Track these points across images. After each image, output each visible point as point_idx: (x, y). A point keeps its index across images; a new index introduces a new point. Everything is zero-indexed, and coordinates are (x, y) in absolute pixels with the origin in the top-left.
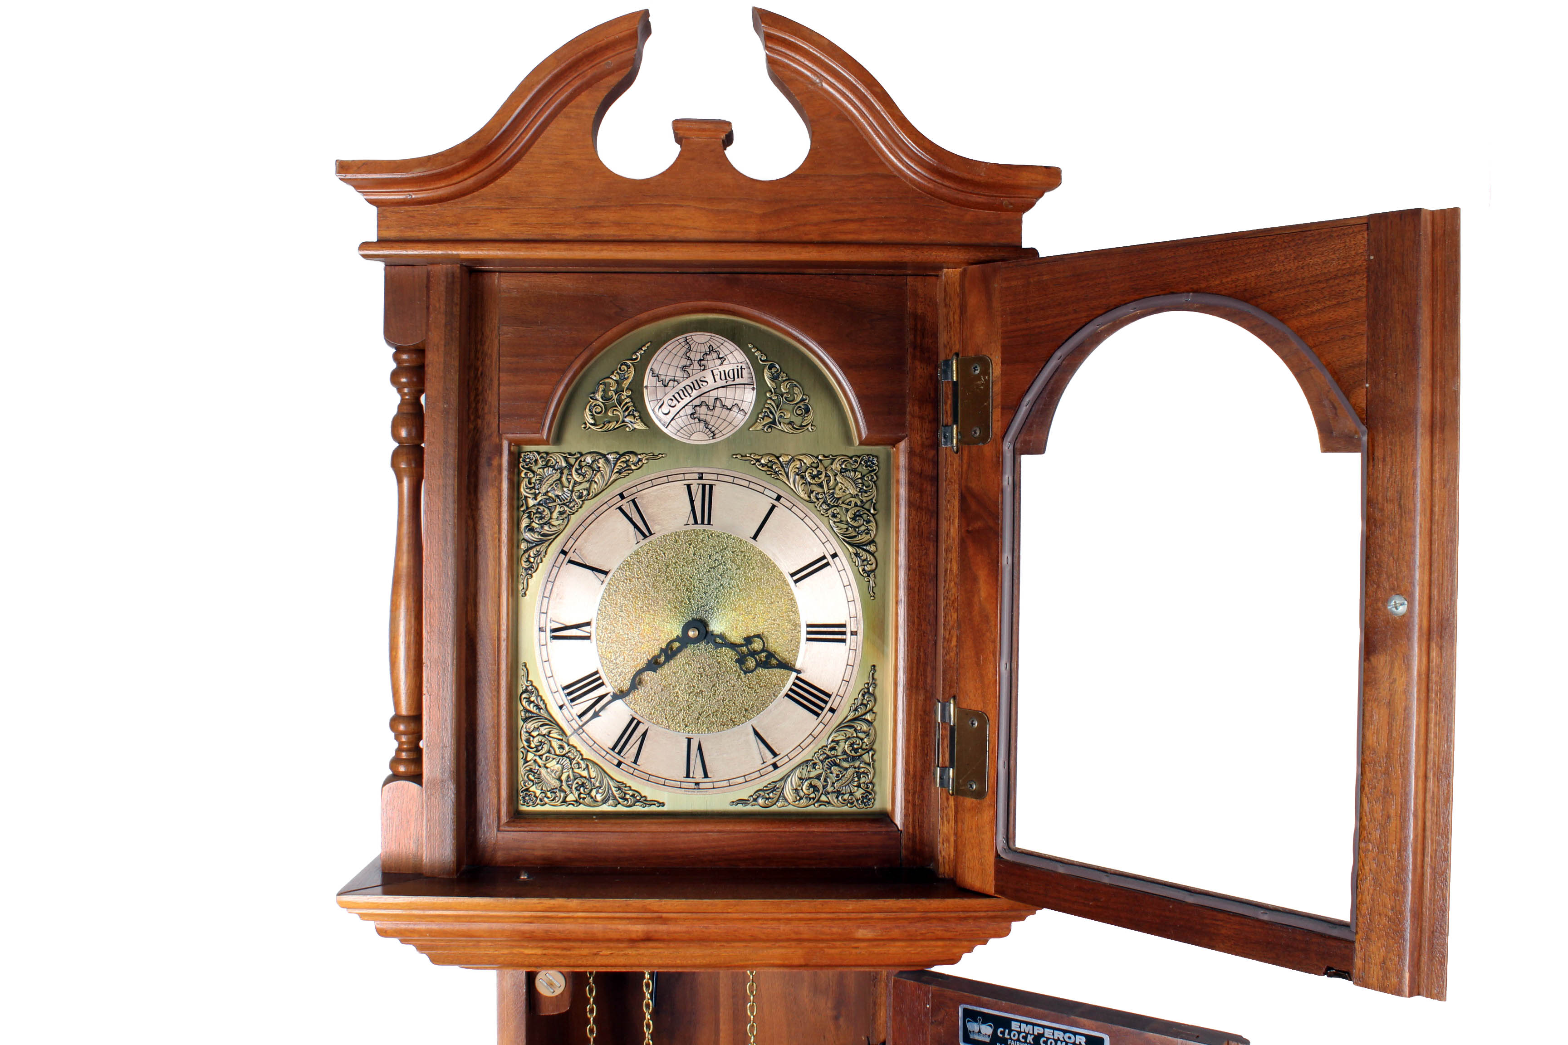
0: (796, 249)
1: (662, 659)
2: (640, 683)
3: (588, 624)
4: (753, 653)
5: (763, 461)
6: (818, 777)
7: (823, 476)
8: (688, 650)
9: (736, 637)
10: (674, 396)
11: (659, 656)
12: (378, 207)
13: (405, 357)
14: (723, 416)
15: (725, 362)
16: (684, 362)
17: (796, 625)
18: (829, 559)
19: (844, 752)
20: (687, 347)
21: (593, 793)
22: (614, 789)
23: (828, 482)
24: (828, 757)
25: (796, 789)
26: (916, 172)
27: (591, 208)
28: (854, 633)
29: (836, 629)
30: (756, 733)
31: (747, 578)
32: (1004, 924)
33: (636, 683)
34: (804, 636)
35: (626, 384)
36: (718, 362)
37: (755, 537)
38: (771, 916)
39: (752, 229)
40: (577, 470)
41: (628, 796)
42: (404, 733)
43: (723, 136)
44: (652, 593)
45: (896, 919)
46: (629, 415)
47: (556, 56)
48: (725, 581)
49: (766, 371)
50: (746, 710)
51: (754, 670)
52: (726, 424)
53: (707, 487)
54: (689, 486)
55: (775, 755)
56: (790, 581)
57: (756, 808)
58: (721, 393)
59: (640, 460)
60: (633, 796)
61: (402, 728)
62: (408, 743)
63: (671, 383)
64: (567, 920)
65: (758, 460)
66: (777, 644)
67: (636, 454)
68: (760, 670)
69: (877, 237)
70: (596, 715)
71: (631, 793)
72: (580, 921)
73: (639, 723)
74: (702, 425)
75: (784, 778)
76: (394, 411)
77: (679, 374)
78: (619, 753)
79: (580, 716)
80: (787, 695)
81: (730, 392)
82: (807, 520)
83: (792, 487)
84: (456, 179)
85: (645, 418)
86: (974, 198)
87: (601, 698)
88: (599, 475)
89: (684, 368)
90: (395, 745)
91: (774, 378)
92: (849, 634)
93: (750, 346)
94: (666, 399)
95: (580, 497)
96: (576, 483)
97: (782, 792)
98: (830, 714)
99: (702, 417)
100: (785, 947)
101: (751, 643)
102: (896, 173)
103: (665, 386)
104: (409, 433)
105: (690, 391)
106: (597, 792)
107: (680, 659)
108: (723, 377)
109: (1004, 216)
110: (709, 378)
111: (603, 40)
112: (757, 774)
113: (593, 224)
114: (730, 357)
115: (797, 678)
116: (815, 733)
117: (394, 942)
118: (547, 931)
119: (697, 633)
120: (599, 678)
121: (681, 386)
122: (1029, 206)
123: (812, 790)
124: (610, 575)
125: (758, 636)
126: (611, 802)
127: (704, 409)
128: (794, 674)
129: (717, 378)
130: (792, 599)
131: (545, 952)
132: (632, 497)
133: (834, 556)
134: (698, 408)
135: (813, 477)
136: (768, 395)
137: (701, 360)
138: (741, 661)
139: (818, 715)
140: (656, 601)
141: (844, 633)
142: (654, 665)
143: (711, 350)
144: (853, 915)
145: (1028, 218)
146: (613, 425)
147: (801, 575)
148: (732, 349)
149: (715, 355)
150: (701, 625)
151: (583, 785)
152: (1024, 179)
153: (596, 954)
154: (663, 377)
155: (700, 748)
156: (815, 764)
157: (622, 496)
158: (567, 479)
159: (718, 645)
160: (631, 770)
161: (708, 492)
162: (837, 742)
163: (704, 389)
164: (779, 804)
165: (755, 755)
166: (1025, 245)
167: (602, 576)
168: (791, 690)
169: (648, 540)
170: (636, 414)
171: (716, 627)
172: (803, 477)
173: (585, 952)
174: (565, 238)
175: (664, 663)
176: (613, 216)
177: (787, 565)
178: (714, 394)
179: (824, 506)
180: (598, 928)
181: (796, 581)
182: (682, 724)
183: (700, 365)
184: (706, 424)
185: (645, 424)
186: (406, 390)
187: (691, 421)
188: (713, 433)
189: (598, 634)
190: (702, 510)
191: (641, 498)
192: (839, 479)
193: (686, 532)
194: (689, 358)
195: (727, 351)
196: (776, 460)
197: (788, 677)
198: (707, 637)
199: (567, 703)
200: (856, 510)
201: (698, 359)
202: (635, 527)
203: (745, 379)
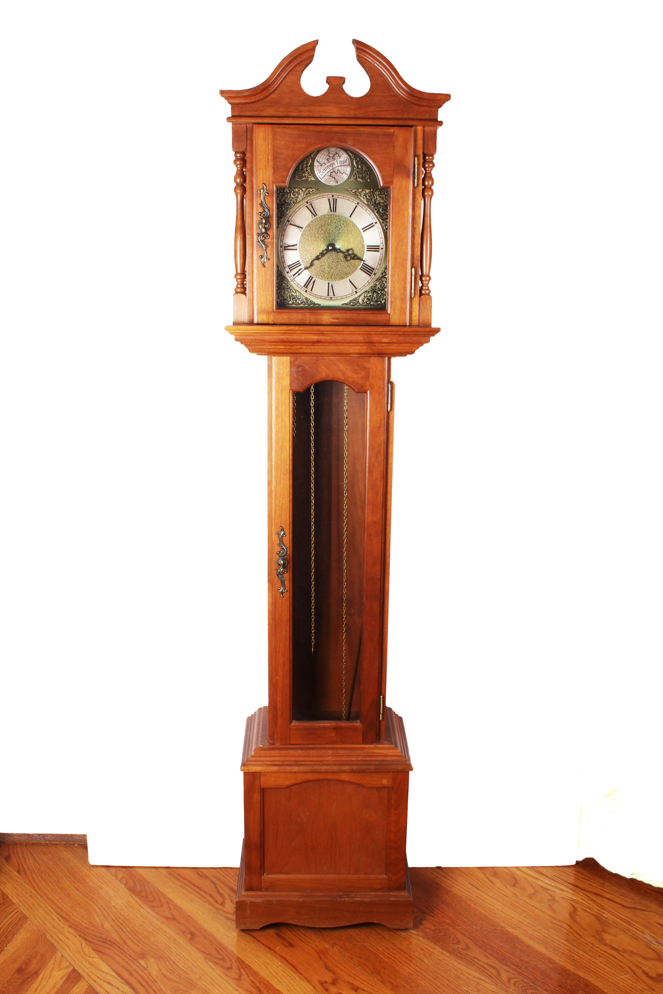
0: (366, 121)
1: (320, 257)
2: (313, 264)
3: (296, 245)
4: (349, 255)
5: (353, 191)
6: (370, 296)
7: (372, 196)
8: (328, 254)
9: (344, 250)
10: (324, 169)
11: (319, 255)
12: (231, 105)
13: (238, 155)
14: (340, 176)
15: (341, 158)
16: (327, 157)
17: (363, 246)
18: (374, 224)
19: (378, 288)
20: (328, 152)
21: (298, 301)
22: (304, 299)
23: (374, 198)
24: (373, 289)
25: (363, 300)
26: (404, 95)
27: (301, 106)
28: (382, 249)
29: (376, 247)
30: (350, 281)
31: (347, 230)
32: (428, 338)
33: (312, 265)
34: (366, 249)
35: (309, 165)
36: (339, 157)
37: (350, 216)
38: (356, 333)
39: (352, 113)
40: (292, 194)
41: (309, 302)
42: (239, 279)
43: (343, 82)
44: (317, 235)
45: (395, 334)
46: (309, 175)
47: (290, 55)
48: (341, 231)
49: (354, 161)
50: (347, 274)
51: (350, 260)
52: (341, 178)
53: (335, 200)
54: (329, 199)
55: (356, 288)
56: (362, 231)
57: (350, 306)
58: (339, 168)
59: (313, 190)
61: (239, 277)
62: (241, 282)
63: (323, 165)
64: (294, 334)
65: (351, 191)
66: (357, 252)
67: (312, 188)
68: (352, 261)
69: (391, 116)
70: (299, 274)
71: (310, 301)
72: (298, 334)
73: (312, 278)
74: (333, 179)
75: (360, 296)
76: (234, 174)
77: (326, 161)
78: (306, 288)
79: (294, 275)
80: (360, 269)
81: (342, 168)
82: (367, 211)
83: (362, 200)
84: (258, 96)
85: (315, 176)
86: (423, 104)
87: (300, 269)
88: (300, 195)
90: (236, 283)
91: (357, 163)
92: (380, 249)
93: (349, 152)
94: (322, 170)
95: (294, 202)
96: (292, 198)
97: (358, 301)
98: (374, 275)
99: (334, 176)
100: (361, 346)
101: (349, 251)
102: (398, 95)
103: (321, 165)
104: (240, 181)
105: (329, 167)
106: (299, 301)
107: (326, 257)
108: (340, 163)
109: (433, 109)
110: (336, 163)
111: (305, 49)
112: (350, 295)
113: (301, 111)
114: (342, 156)
115: (364, 263)
116: (369, 282)
117: (239, 343)
118: (287, 339)
119: (332, 248)
120: (300, 263)
121: (327, 165)
122: (441, 106)
123: (368, 300)
124: (303, 229)
125: (351, 249)
126: (303, 304)
127: (334, 173)
128: (363, 262)
129: (338, 163)
130: (362, 237)
131: (286, 347)
132: (311, 203)
133: (376, 223)
134: (332, 173)
135: (369, 197)
136: (355, 169)
137: (333, 157)
138: (345, 257)
139: (370, 275)
140: (318, 237)
141: (379, 249)
142: (317, 258)
143: (336, 153)
144: (382, 333)
145: (440, 110)
146: (304, 179)
147: (365, 229)
148: (343, 153)
149: (338, 155)
150: (333, 245)
151: (294, 298)
152: (439, 98)
153: (301, 348)
154: (321, 162)
155: (332, 286)
156: (369, 292)
157: (307, 202)
158: (290, 197)
159: (338, 252)
160: (310, 293)
161: (335, 201)
162: (376, 285)
163: (334, 167)
164: (357, 305)
165: (350, 288)
166: (439, 120)
167: (301, 229)
168: (362, 267)
169: (315, 217)
170: (312, 175)
171: (338, 246)
172: (366, 197)
173: (298, 347)
174: (292, 116)
175: (321, 258)
176: (308, 108)
177: (360, 226)
178: (337, 168)
179: (373, 206)
180: (304, 337)
181: (364, 231)
182: (326, 279)
183: (333, 159)
184: (335, 178)
185: (315, 178)
186: (239, 166)
187: (330, 177)
188: (337, 181)
189: (299, 248)
190: (333, 207)
191: (314, 203)
192: (377, 197)
193: (328, 214)
194: (329, 156)
195: (341, 154)
196: (357, 191)
197: (361, 263)
198: (334, 249)
199: (289, 271)
200: (383, 208)
201: (332, 156)
202: (312, 213)
203: (347, 163)
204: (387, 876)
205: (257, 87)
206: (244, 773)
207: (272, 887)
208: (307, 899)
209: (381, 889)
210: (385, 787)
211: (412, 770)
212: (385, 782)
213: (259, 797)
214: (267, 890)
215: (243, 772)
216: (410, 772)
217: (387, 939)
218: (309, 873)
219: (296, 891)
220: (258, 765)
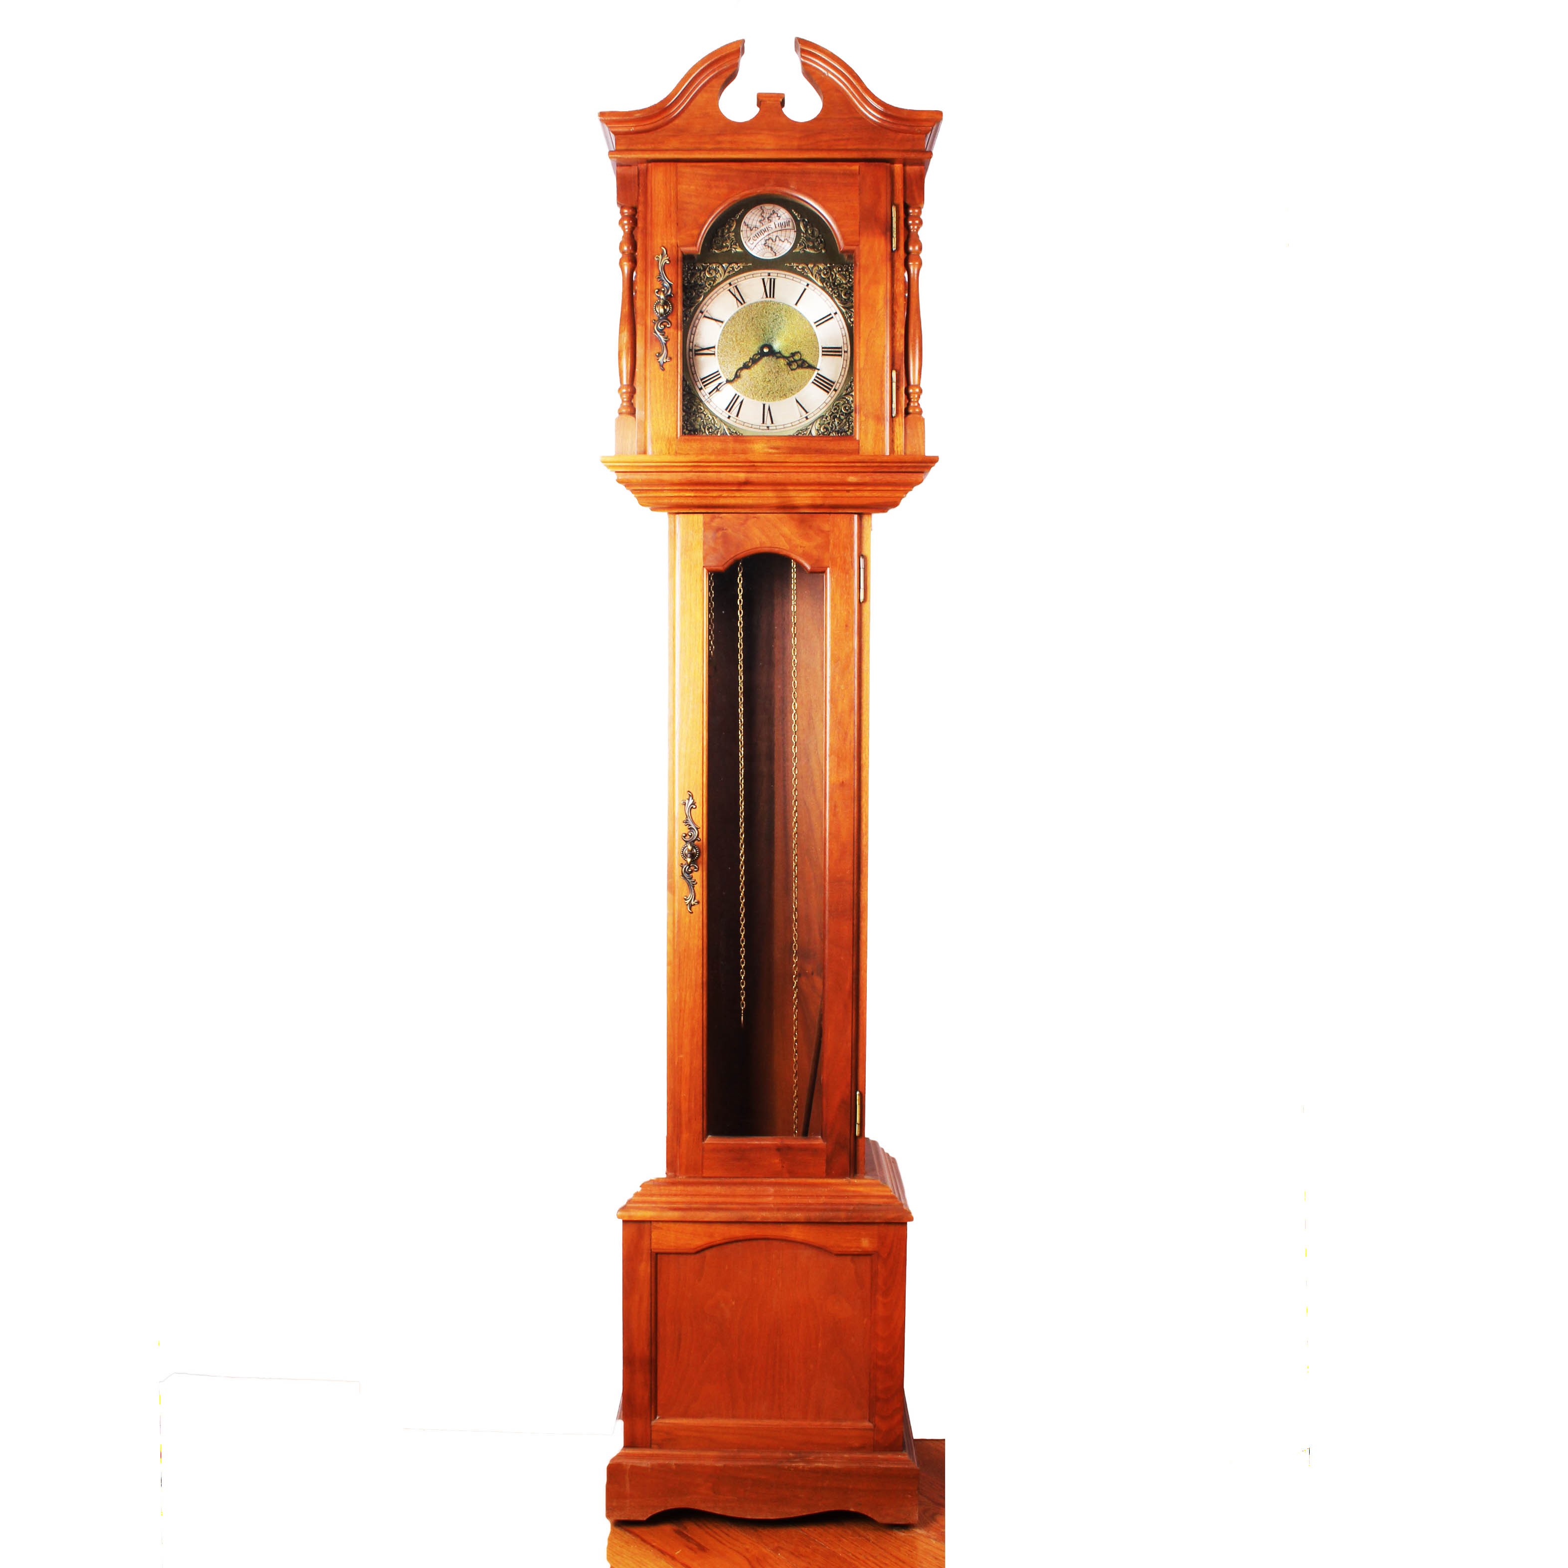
1: (750, 364)
4: (795, 361)
5: (800, 267)
6: (829, 424)
7: (829, 275)
8: (763, 360)
9: (787, 353)
10: (756, 235)
11: (749, 362)
12: (615, 134)
13: (626, 211)
14: (780, 245)
15: (781, 218)
16: (761, 218)
17: (817, 348)
18: (833, 315)
19: (841, 411)
20: (762, 211)
22: (726, 430)
23: (832, 277)
24: (833, 413)
25: (818, 430)
26: (876, 116)
27: (719, 135)
28: (845, 352)
29: (837, 350)
30: (797, 401)
31: (791, 323)
33: (737, 376)
34: (820, 353)
35: (732, 229)
36: (778, 218)
37: (796, 304)
40: (708, 272)
41: (734, 433)
42: (624, 393)
43: (781, 101)
44: (745, 332)
45: (868, 468)
46: (734, 244)
47: (703, 61)
48: (781, 327)
49: (800, 223)
50: (792, 390)
51: (796, 369)
52: (781, 249)
54: (763, 279)
55: (807, 412)
56: (813, 326)
58: (778, 234)
59: (739, 267)
60: (736, 433)
61: (624, 390)
62: (627, 398)
63: (754, 229)
65: (797, 267)
66: (809, 359)
67: (737, 264)
68: (799, 370)
69: (855, 147)
70: (719, 391)
71: (735, 430)
73: (739, 396)
74: (770, 249)
75: (812, 424)
76: (620, 240)
77: (758, 224)
78: (729, 411)
79: (710, 393)
80: (813, 382)
81: (783, 233)
82: (822, 296)
83: (814, 279)
84: (654, 121)
85: (742, 246)
86: (902, 127)
87: (721, 383)
88: (719, 274)
89: (760, 221)
90: (620, 401)
91: (805, 226)
92: (843, 352)
93: (793, 211)
94: (752, 237)
95: (710, 285)
96: (707, 278)
97: (810, 431)
98: (833, 392)
99: (770, 245)
100: (814, 491)
101: (794, 355)
102: (864, 117)
103: (751, 230)
104: (628, 248)
105: (763, 232)
106: (718, 431)
107: (759, 364)
108: (780, 225)
110: (773, 226)
111: (724, 53)
112: (797, 422)
113: (719, 143)
114: (783, 216)
115: (818, 374)
116: (826, 401)
118: (697, 478)
119: (767, 350)
120: (719, 374)
121: (759, 230)
122: (930, 131)
123: (825, 430)
124: (723, 324)
125: (798, 352)
126: (724, 436)
127: (770, 241)
128: (816, 372)
129: (777, 226)
130: (815, 335)
132: (736, 285)
133: (836, 313)
134: (767, 241)
135: (824, 275)
136: (802, 234)
137: (769, 217)
138: (789, 364)
139: (828, 392)
140: (746, 335)
141: (840, 352)
142: (746, 366)
143: (774, 212)
146: (725, 250)
147: (819, 323)
148: (784, 212)
149: (775, 215)
150: (769, 346)
151: (710, 427)
152: (925, 119)
154: (750, 226)
155: (769, 409)
156: (827, 417)
157: (730, 284)
158: (703, 276)
159: (778, 358)
160: (735, 420)
161: (773, 283)
162: (838, 406)
163: (771, 231)
164: (809, 435)
165: (797, 411)
167: (720, 324)
168: (815, 380)
169: (743, 306)
170: (737, 244)
171: (777, 346)
172: (820, 275)
174: (706, 148)
175: (751, 366)
176: (728, 138)
177: (812, 318)
178: (775, 234)
179: (831, 290)
181: (817, 326)
182: (760, 397)
183: (769, 220)
184: (772, 249)
185: (742, 249)
186: (626, 227)
187: (765, 247)
188: (775, 253)
189: (718, 353)
190: (770, 290)
191: (740, 284)
192: (837, 276)
193: (762, 302)
194: (763, 216)
195: (782, 213)
196: (806, 266)
197: (813, 373)
198: (772, 353)
199: (703, 387)
200: (846, 290)
201: (767, 217)
202: (737, 299)
203: (791, 227)
204: (872, 1423)
205: (655, 106)
206: (624, 1221)
207: (670, 1440)
208: (730, 1463)
209: (861, 1448)
210: (866, 1254)
211: (911, 1219)
212: (865, 1244)
213: (649, 1270)
214: (661, 1446)
215: (621, 1221)
216: (909, 1223)
217: (872, 1542)
218: (734, 1417)
219: (713, 1449)
220: (646, 1209)
